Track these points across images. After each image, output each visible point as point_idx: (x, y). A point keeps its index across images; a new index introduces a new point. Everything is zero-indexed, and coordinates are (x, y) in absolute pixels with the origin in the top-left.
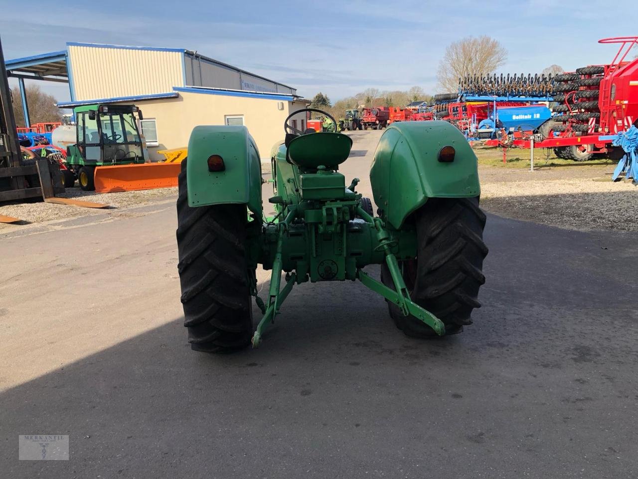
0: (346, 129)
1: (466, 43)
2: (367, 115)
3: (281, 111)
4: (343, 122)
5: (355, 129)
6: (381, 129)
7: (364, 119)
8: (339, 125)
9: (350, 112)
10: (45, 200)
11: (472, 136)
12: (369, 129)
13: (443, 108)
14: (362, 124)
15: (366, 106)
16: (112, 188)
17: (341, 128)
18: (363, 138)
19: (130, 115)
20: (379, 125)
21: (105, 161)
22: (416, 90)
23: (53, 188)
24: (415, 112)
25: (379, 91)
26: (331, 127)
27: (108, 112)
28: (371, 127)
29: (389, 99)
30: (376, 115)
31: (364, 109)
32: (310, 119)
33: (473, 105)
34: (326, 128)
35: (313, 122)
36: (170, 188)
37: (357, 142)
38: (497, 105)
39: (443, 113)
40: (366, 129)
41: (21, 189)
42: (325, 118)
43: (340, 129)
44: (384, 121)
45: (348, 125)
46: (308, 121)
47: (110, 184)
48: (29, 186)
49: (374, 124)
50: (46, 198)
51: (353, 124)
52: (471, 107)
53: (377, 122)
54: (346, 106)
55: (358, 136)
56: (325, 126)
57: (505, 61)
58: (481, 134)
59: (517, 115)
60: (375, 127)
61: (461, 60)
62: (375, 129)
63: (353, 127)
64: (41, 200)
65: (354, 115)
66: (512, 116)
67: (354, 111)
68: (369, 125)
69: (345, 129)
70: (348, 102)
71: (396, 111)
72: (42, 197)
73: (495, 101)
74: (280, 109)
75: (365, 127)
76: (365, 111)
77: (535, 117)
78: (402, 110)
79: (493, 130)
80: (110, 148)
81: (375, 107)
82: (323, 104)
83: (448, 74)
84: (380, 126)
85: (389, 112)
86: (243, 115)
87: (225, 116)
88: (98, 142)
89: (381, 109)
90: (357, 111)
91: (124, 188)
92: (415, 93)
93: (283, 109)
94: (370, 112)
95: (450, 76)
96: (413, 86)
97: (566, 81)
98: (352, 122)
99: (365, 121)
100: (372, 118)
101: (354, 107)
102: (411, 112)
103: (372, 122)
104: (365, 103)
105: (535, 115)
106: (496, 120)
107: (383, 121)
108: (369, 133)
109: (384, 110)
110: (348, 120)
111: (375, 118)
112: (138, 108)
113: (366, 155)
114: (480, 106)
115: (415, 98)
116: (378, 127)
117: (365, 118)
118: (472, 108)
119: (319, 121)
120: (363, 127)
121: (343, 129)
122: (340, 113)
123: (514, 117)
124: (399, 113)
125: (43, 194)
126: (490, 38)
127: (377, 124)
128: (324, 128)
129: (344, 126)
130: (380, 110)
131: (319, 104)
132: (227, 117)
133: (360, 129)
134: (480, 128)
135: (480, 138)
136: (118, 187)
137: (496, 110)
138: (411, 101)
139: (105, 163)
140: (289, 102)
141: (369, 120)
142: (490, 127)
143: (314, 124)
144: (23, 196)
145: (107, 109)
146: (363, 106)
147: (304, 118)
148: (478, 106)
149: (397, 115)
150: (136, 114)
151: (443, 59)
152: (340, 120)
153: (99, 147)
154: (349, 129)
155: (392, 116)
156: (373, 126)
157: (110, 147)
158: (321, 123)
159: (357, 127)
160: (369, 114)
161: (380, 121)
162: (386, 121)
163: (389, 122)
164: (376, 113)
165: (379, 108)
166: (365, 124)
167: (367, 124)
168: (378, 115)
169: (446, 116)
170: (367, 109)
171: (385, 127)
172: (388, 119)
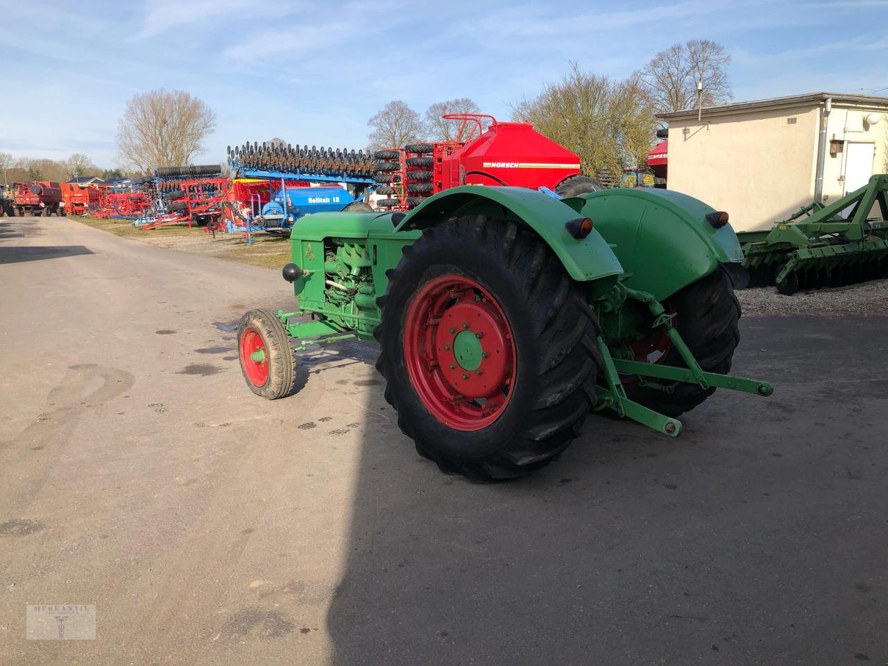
1: (155, 99)
2: (21, 194)
6: (48, 215)
7: (17, 200)
12: (28, 214)
13: (170, 186)
14: (14, 207)
22: (80, 159)
25: (13, 157)
28: (32, 213)
29: (35, 172)
30: (39, 194)
31: (14, 184)
33: (244, 183)
38: (286, 184)
40: (22, 215)
49: (37, 207)
52: (241, 185)
53: (42, 205)
57: (212, 128)
59: (314, 198)
60: (38, 212)
61: (151, 121)
62: (39, 215)
66: (308, 198)
68: (27, 209)
71: (72, 189)
73: (283, 180)
75: (20, 212)
77: (334, 201)
78: (83, 188)
79: (283, 217)
81: (34, 182)
83: (133, 139)
84: (47, 212)
85: (60, 191)
89: (45, 184)
92: (79, 163)
94: (26, 189)
95: (137, 142)
96: (75, 152)
97: (387, 159)
99: (20, 203)
100: (32, 199)
102: (98, 191)
103: (31, 205)
105: (334, 198)
106: (287, 204)
107: (52, 203)
108: (29, 221)
109: (52, 186)
111: (38, 199)
114: (253, 185)
115: (79, 170)
116: (44, 211)
117: (18, 198)
120: (17, 212)
123: (311, 201)
124: (78, 193)
126: (189, 97)
127: (42, 208)
130: (44, 186)
133: (11, 214)
134: (265, 214)
137: (285, 190)
138: (73, 176)
141: (27, 201)
142: (278, 212)
148: (251, 185)
149: (75, 195)
151: (124, 118)
155: (65, 196)
156: (35, 210)
159: (4, 212)
160: (26, 192)
161: (46, 204)
162: (58, 203)
163: (62, 204)
164: (39, 191)
165: (41, 182)
166: (20, 207)
167: (23, 208)
168: (43, 194)
169: (180, 198)
170: (19, 184)
171: (55, 212)
172: (61, 201)
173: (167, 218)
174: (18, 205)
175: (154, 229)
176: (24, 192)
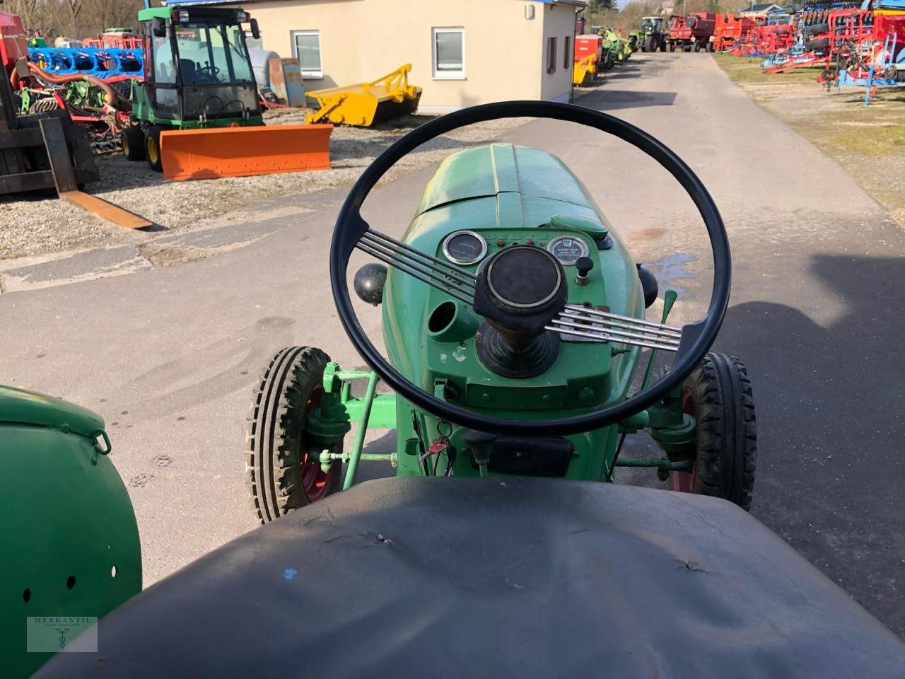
0: (640, 50)
2: (676, 27)
3: (530, 21)
4: (635, 38)
5: (654, 50)
6: (697, 51)
7: (671, 34)
8: (630, 43)
9: (649, 21)
10: (60, 195)
11: (883, 76)
12: (678, 49)
13: (817, 18)
14: (667, 42)
15: (674, 11)
16: (195, 171)
17: (632, 48)
18: (667, 68)
19: (236, 28)
20: (695, 45)
21: (185, 118)
23: (75, 172)
24: (762, 23)
26: (615, 47)
27: (191, 21)
28: (682, 48)
30: (693, 27)
31: (672, 16)
32: (582, 33)
33: (888, 16)
34: (607, 49)
35: (585, 40)
36: (299, 174)
37: (657, 76)
39: (818, 27)
40: (672, 50)
41: (12, 173)
42: (607, 31)
43: (630, 51)
44: (704, 39)
45: (643, 44)
46: (577, 37)
47: (191, 164)
48: (29, 167)
49: (688, 42)
50: (61, 191)
51: (652, 41)
52: (884, 19)
53: (693, 39)
54: (642, 10)
55: (659, 64)
56: (606, 46)
58: (901, 74)
60: (687, 47)
62: (688, 50)
63: (652, 46)
64: (51, 194)
65: (655, 27)
67: (656, 20)
68: (679, 44)
69: (637, 50)
70: (646, 4)
71: (726, 21)
72: (55, 189)
74: (528, 17)
75: (671, 47)
76: (675, 20)
78: (737, 20)
80: (194, 94)
81: (691, 14)
82: (605, 6)
84: (696, 47)
85: (715, 23)
86: (462, 27)
87: (433, 28)
88: (173, 81)
89: (701, 16)
90: (661, 20)
91: (218, 172)
93: (533, 17)
94: (682, 22)
98: (650, 38)
99: (673, 38)
100: (686, 32)
101: (656, 11)
102: (753, 23)
103: (683, 40)
104: (673, 5)
107: (703, 37)
108: (678, 58)
109: (707, 18)
110: (644, 35)
111: (690, 33)
112: (248, 15)
113: (675, 102)
114: (900, 19)
116: (693, 47)
117: (674, 32)
118: (886, 22)
119: (596, 37)
120: (668, 47)
121: (635, 50)
122: (631, 22)
124: (731, 25)
125: (56, 185)
127: (692, 43)
128: (603, 49)
129: (637, 44)
130: (699, 18)
131: (599, 6)
132: (437, 31)
133: (663, 50)
134: (899, 62)
135: (897, 81)
136: (206, 170)
139: (186, 123)
140: (546, 4)
141: (680, 35)
143: (587, 42)
144: (17, 188)
145: (187, 15)
146: (670, 11)
147: (571, 34)
148: (898, 19)
149: (728, 28)
150: (246, 26)
152: (632, 34)
153: (175, 92)
154: (644, 50)
155: (718, 28)
156: (685, 45)
157: (195, 90)
158: (600, 42)
159: (657, 47)
160: (681, 26)
161: (697, 38)
162: (708, 38)
163: (712, 39)
164: (693, 23)
165: (697, 14)
166: (672, 42)
167: (675, 43)
168: (696, 27)
169: (822, 33)
170: (676, 17)
171: (705, 47)
172: (712, 35)
173: (804, 58)
174: (671, 40)
175: (782, 72)
176: (679, 25)
